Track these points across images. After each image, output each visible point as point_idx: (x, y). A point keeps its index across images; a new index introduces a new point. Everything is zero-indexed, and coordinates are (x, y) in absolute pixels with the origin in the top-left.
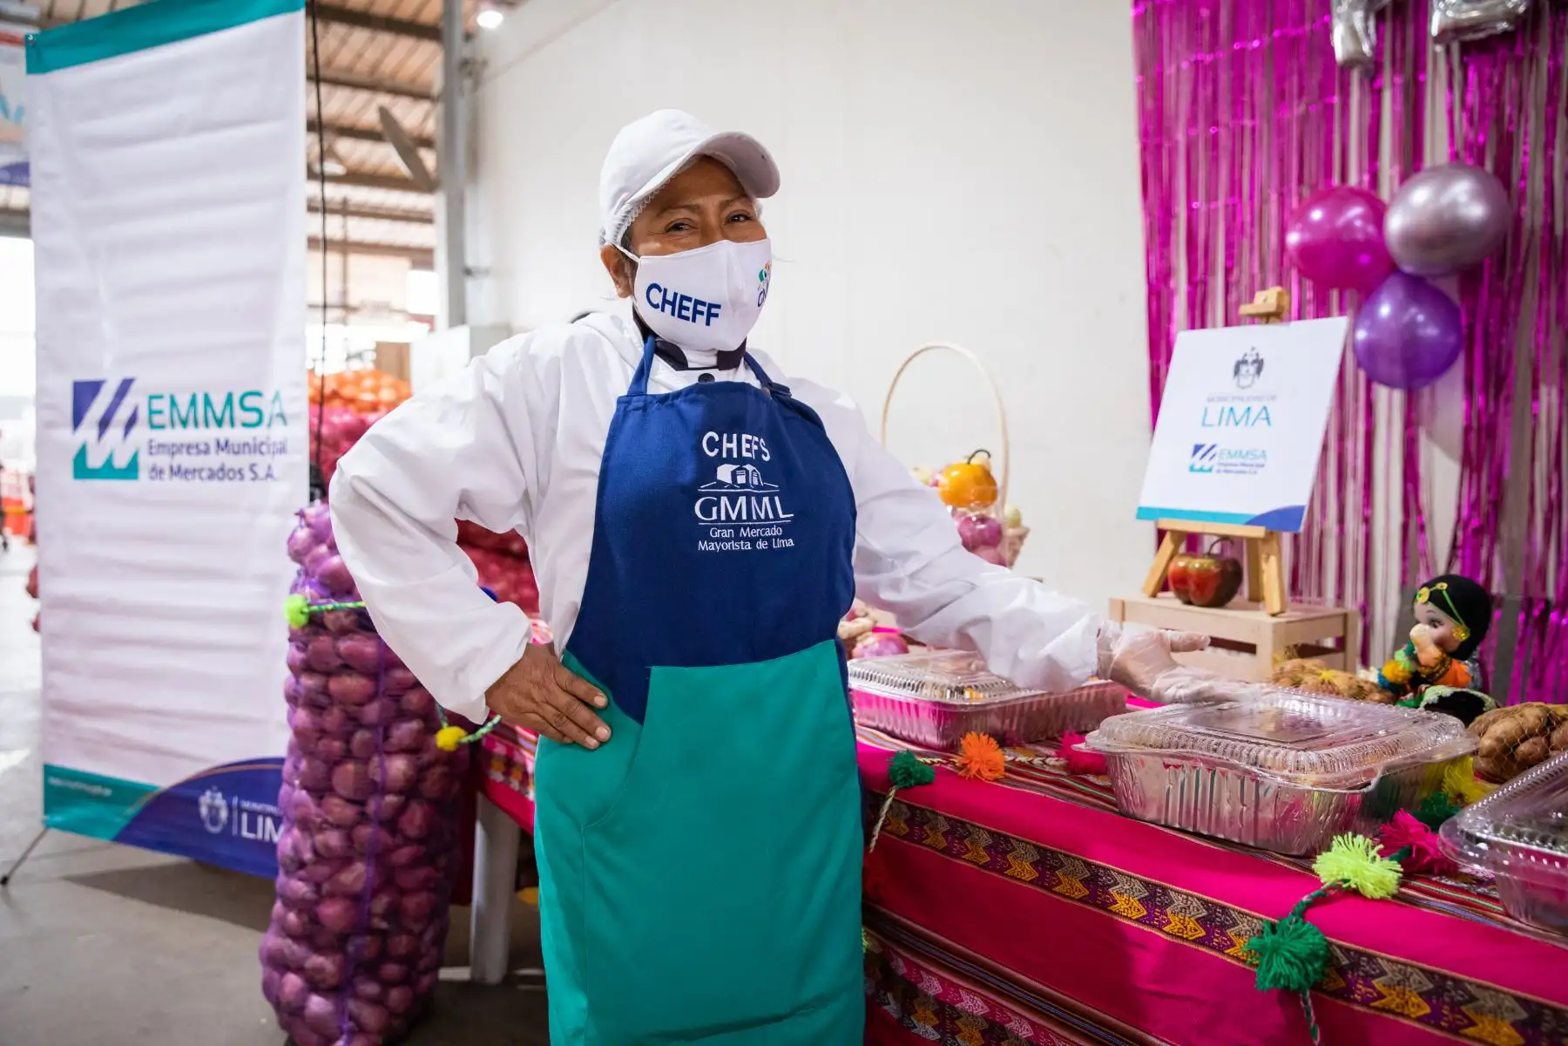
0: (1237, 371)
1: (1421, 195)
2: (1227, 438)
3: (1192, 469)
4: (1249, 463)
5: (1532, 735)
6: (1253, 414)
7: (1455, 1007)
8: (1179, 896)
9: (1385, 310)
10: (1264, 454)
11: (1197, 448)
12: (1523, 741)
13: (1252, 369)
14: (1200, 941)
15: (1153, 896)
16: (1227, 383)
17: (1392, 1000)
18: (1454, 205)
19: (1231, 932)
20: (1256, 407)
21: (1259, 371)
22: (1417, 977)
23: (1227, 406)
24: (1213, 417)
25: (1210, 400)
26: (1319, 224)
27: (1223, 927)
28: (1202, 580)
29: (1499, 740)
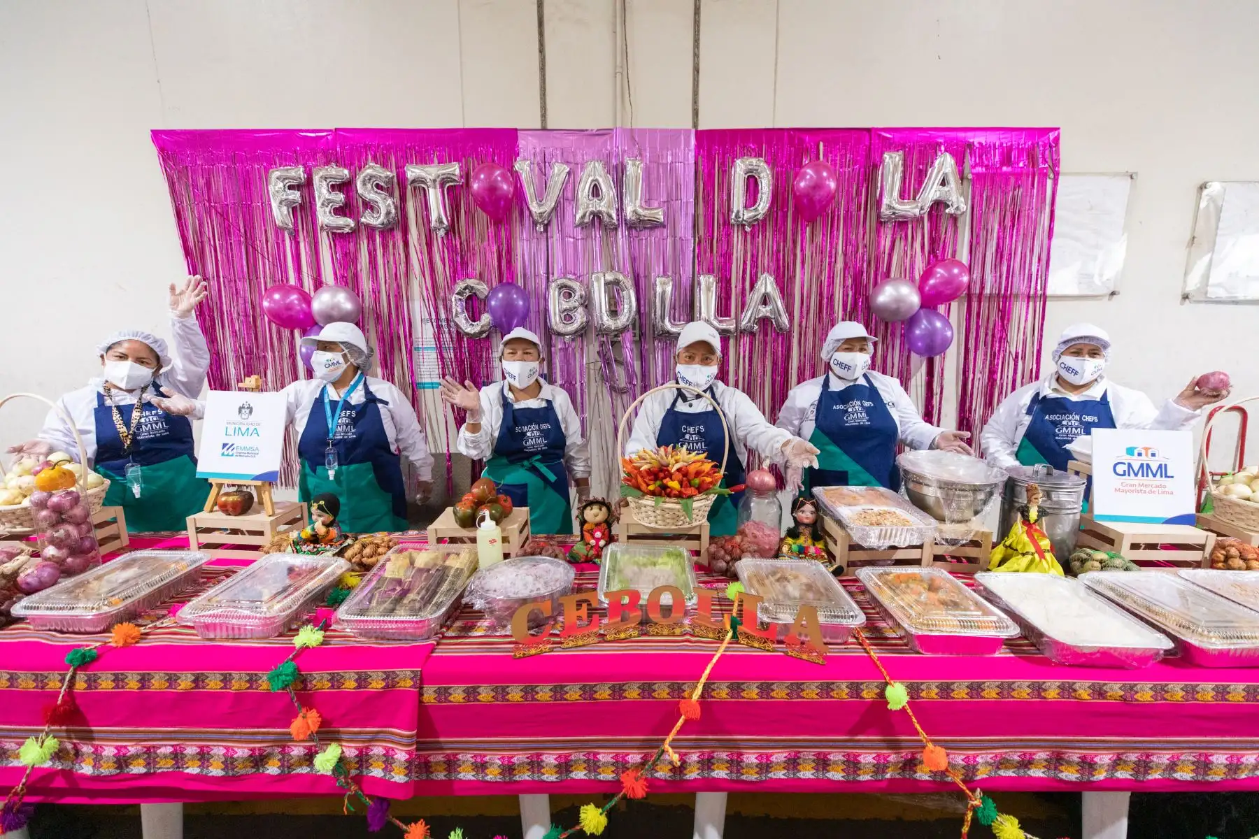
0: (240, 412)
2: (239, 441)
3: (223, 454)
4: (251, 453)
6: (250, 432)
7: (338, 681)
8: (235, 674)
10: (257, 449)
11: (224, 445)
13: (248, 411)
14: (248, 688)
15: (225, 678)
16: (237, 417)
17: (319, 686)
19: (260, 682)
20: (251, 428)
21: (251, 412)
22: (326, 676)
23: (237, 427)
24: (231, 431)
25: (228, 423)
26: (278, 301)
27: (256, 681)
28: (234, 505)
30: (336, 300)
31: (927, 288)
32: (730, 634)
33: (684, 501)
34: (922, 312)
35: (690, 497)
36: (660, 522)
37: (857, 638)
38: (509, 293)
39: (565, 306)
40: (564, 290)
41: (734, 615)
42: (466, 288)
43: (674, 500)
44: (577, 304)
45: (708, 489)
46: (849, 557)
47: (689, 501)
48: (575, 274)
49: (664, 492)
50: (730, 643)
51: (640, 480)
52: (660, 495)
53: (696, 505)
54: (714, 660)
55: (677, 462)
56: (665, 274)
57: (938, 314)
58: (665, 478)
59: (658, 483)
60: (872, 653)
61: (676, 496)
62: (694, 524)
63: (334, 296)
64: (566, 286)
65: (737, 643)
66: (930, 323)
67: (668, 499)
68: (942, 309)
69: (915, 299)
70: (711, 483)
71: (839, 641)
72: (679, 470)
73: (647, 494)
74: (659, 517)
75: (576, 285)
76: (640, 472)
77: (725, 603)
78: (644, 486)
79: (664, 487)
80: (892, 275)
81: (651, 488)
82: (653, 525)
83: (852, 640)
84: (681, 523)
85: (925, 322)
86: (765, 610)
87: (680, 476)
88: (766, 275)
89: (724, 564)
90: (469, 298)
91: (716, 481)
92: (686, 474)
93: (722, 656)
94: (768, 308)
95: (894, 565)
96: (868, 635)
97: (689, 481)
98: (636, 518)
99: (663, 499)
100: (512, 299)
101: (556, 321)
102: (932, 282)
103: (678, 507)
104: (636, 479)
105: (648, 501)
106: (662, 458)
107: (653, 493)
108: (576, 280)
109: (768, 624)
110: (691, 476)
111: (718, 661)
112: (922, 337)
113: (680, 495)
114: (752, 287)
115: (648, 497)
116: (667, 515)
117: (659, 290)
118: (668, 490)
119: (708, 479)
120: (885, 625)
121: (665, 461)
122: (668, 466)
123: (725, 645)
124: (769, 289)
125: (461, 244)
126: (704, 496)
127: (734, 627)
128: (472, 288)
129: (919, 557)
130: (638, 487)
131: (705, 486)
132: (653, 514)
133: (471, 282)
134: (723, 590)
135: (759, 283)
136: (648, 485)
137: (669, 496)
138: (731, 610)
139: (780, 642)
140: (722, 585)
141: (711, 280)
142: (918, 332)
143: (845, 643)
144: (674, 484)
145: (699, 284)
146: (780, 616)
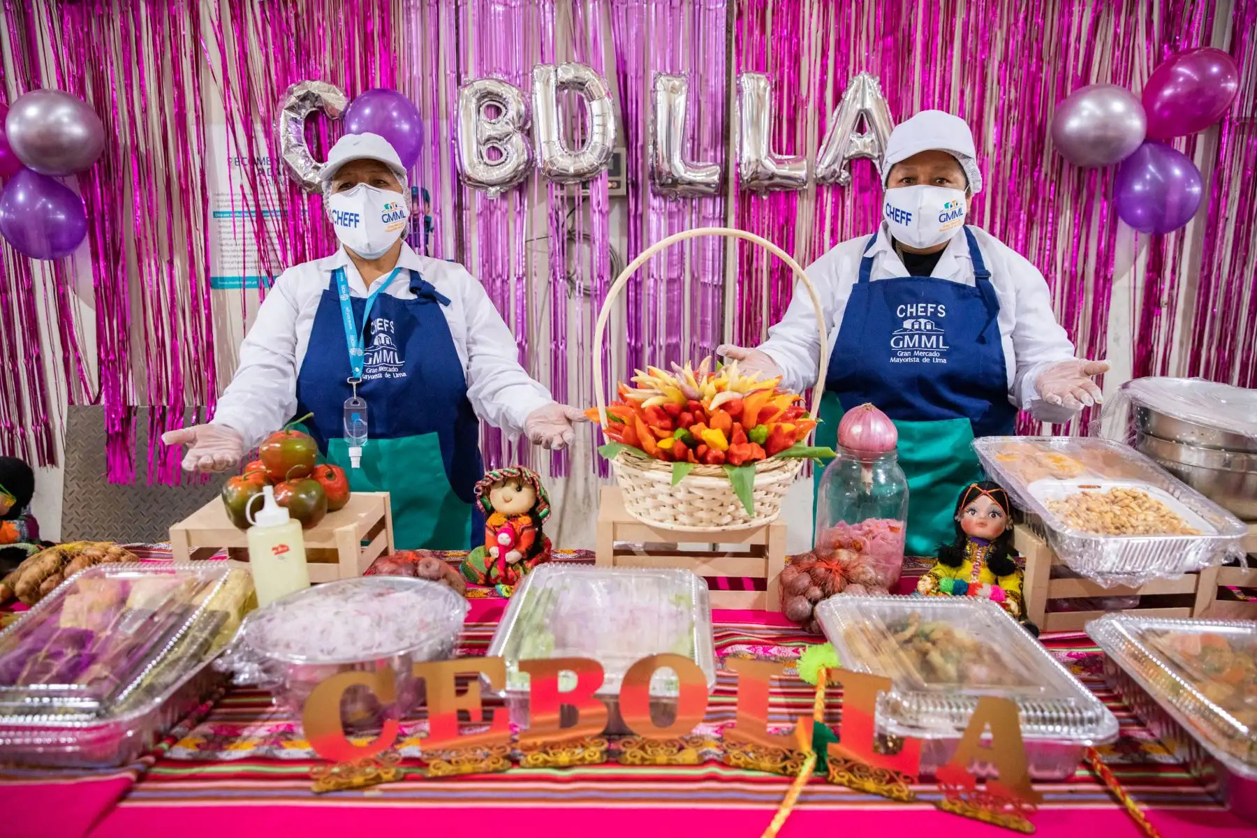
1: (32, 111)
5: (49, 575)
9: (21, 197)
12: (43, 581)
18: (59, 123)
29: (27, 583)
30: (52, 118)
31: (1158, 105)
32: (810, 763)
33: (737, 470)
34: (1147, 150)
35: (749, 462)
36: (682, 518)
37: (1089, 767)
38: (383, 107)
39: (489, 130)
40: (486, 102)
41: (819, 717)
42: (303, 99)
43: (713, 469)
44: (511, 128)
45: (786, 448)
46: (1049, 592)
47: (746, 472)
48: (508, 73)
49: (693, 452)
50: (811, 782)
51: (641, 429)
52: (684, 459)
53: (760, 480)
54: (776, 825)
55: (720, 390)
56: (674, 72)
57: (1176, 153)
58: (695, 422)
59: (680, 432)
60: (1130, 802)
61: (718, 461)
62: (756, 522)
63: (47, 110)
64: (489, 94)
65: (825, 781)
66: (1163, 169)
67: (700, 468)
68: (1180, 144)
69: (1135, 124)
70: (792, 435)
71: (1057, 774)
72: (724, 406)
73: (653, 456)
74: (681, 508)
75: (510, 94)
76: (642, 412)
77: (798, 690)
78: (649, 441)
79: (693, 443)
80: (1093, 80)
81: (666, 444)
82: (669, 525)
83: (1081, 773)
84: (728, 519)
85: (1151, 168)
86: (894, 709)
87: (725, 418)
88: (864, 76)
89: (808, 606)
90: (311, 118)
91: (802, 433)
92: (738, 417)
93: (794, 813)
94: (868, 138)
95: (1140, 606)
96: (1116, 758)
97: (746, 431)
98: (631, 512)
99: (690, 467)
100: (390, 118)
101: (472, 162)
102: (1168, 92)
103: (724, 483)
104: (633, 426)
105: (659, 472)
106: (688, 381)
107: (669, 456)
108: (509, 82)
109: (900, 741)
110: (752, 419)
111: (784, 828)
112: (1143, 199)
113: (726, 460)
114: (838, 99)
115: (660, 463)
116: (698, 503)
117: (661, 98)
118: (702, 449)
119: (788, 427)
120: (1144, 735)
121: (694, 390)
122: (700, 398)
123: (799, 787)
124: (869, 104)
125: (297, 16)
126: (778, 463)
127: (819, 745)
128: (317, 98)
129: (1189, 590)
130: (637, 444)
131: (780, 441)
132: (669, 501)
133: (315, 86)
134: (791, 662)
135: (851, 91)
136: (658, 439)
137: (703, 460)
138: (810, 706)
139: (926, 779)
140: (787, 650)
141: (762, 84)
142: (1138, 187)
143: (1069, 779)
144: (714, 436)
145: (740, 91)
146: (924, 721)
